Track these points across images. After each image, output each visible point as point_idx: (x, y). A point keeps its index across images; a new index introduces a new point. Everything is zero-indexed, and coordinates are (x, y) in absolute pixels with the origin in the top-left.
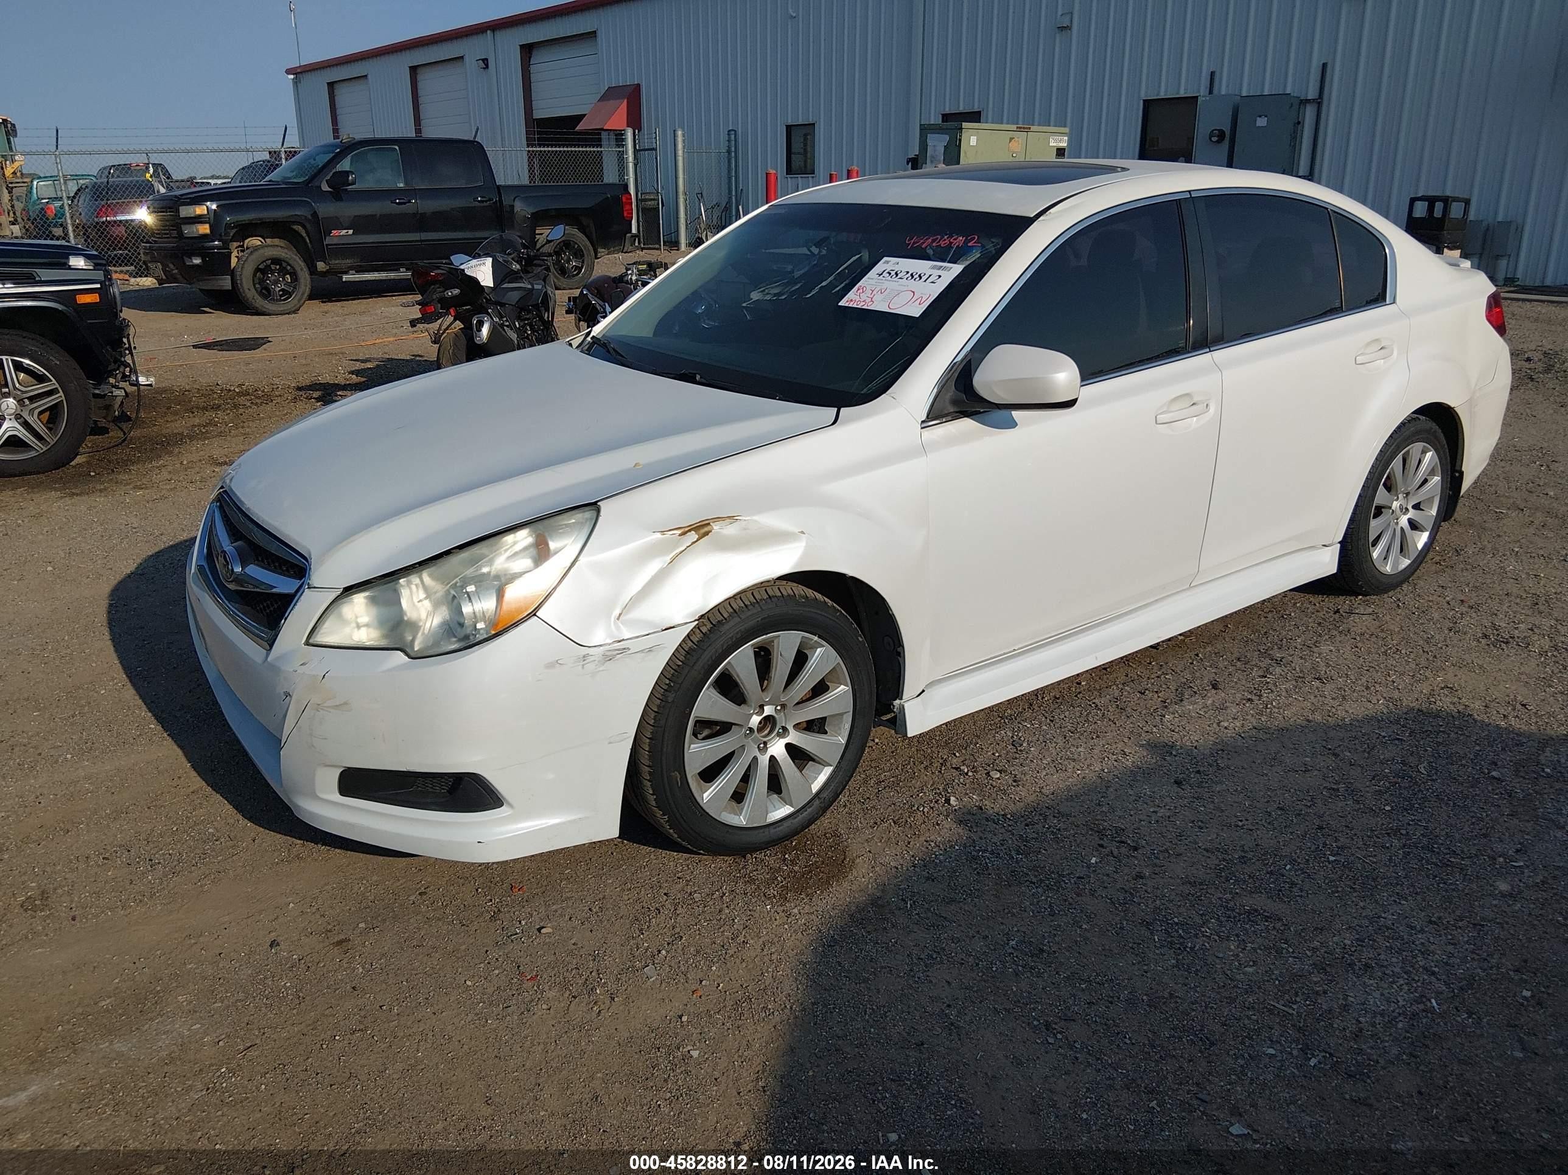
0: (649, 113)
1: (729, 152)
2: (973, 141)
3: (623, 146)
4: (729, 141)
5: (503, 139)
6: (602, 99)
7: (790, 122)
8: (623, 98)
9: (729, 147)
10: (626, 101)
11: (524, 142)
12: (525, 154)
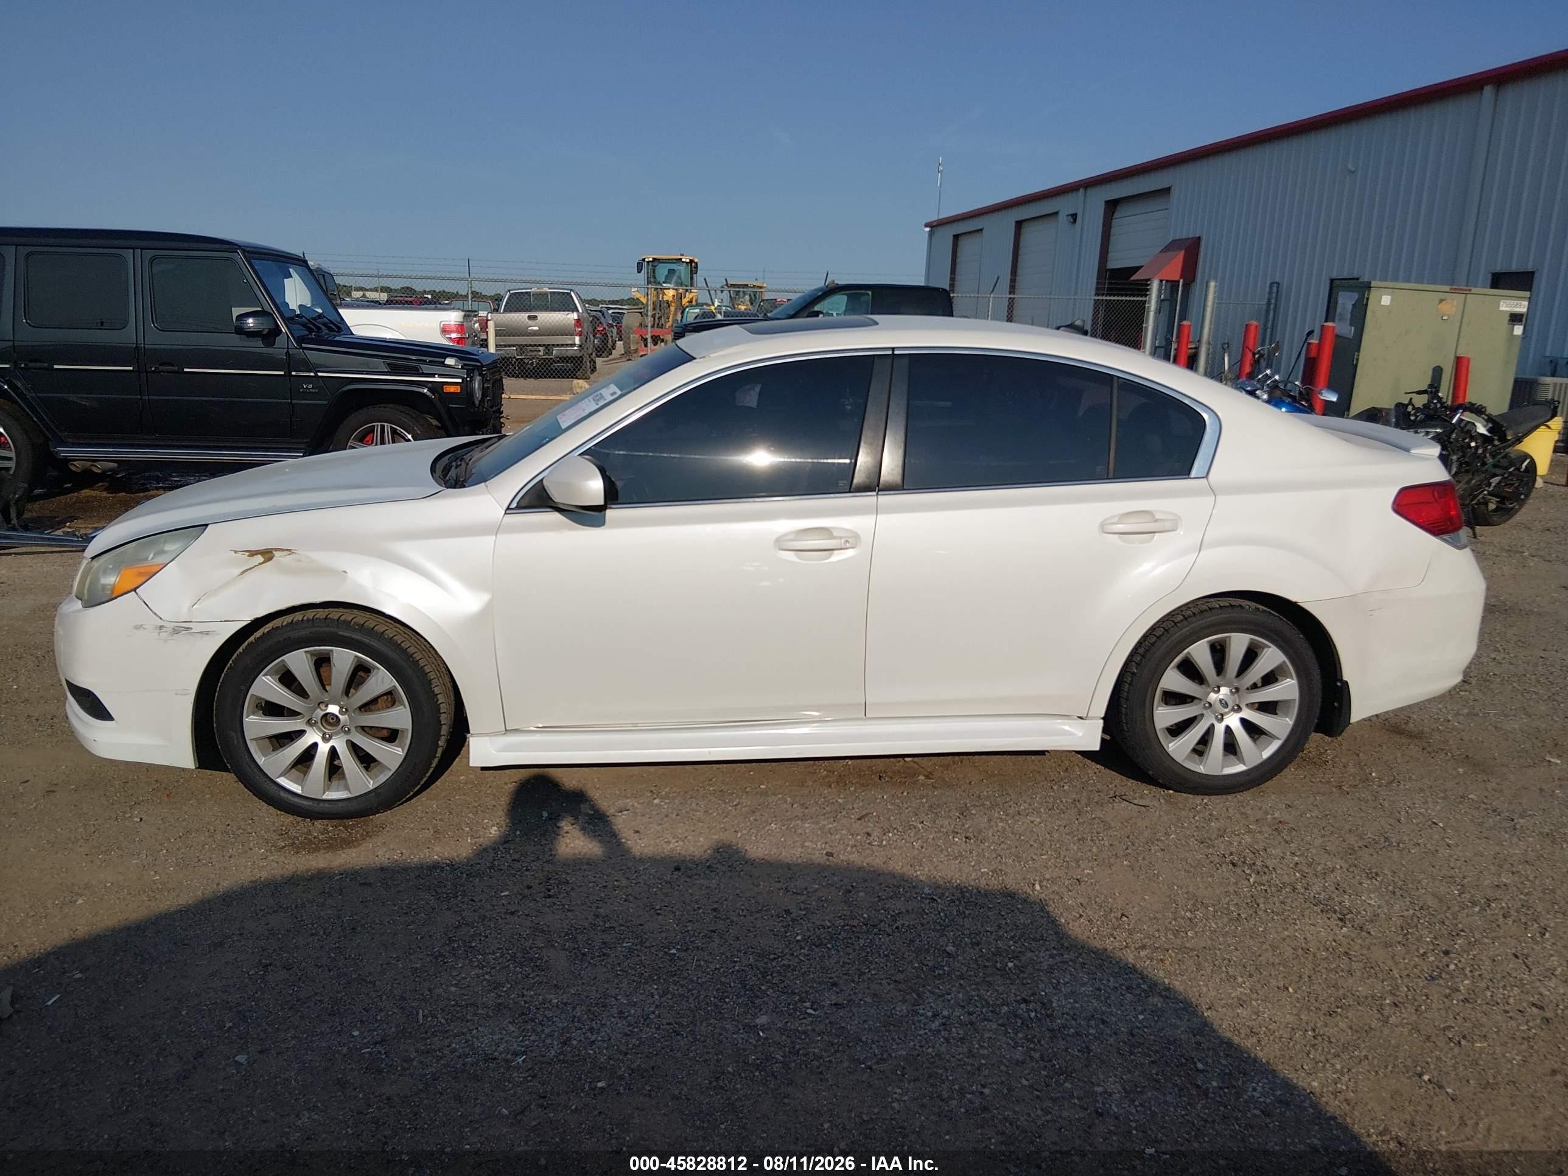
0: (1205, 261)
1: (1269, 304)
2: (1386, 300)
3: (1146, 295)
4: (1270, 293)
5: (1076, 289)
6: (1162, 251)
7: (1334, 276)
8: (1181, 249)
9: (1269, 300)
10: (1183, 252)
11: (1093, 292)
12: (1092, 302)
